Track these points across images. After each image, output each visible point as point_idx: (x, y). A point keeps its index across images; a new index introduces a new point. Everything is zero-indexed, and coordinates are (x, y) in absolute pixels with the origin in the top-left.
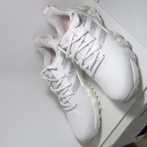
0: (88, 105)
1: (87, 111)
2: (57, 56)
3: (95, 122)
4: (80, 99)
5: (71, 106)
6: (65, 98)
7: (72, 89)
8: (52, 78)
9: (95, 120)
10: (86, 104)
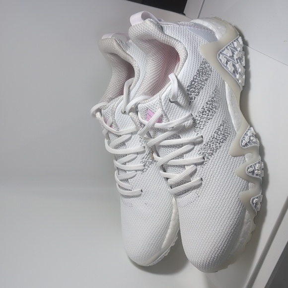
0: (165, 200)
1: (159, 211)
2: (135, 85)
3: (167, 235)
4: (154, 182)
5: (131, 189)
6: (125, 171)
7: (144, 160)
8: (111, 126)
9: (169, 231)
10: (161, 197)
